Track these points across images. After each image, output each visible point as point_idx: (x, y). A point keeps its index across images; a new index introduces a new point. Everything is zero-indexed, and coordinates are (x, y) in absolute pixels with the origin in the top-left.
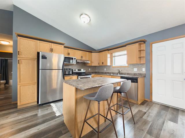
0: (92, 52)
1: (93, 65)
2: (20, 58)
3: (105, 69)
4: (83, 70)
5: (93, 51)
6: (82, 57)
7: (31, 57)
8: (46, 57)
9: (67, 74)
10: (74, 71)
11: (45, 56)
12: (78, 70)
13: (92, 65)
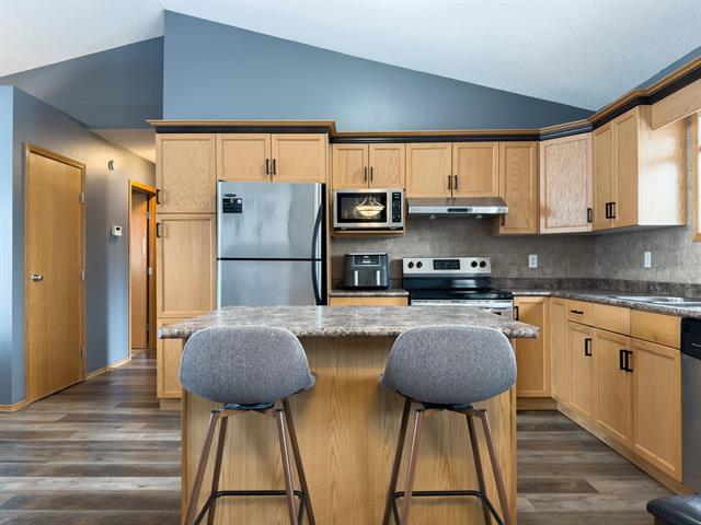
0: (536, 138)
1: (550, 226)
2: (163, 217)
3: (648, 256)
4: (474, 264)
5: (543, 130)
6: (453, 183)
7: (195, 208)
8: (239, 202)
9: (356, 284)
10: (407, 270)
11: (236, 200)
12: (438, 264)
13: (543, 231)
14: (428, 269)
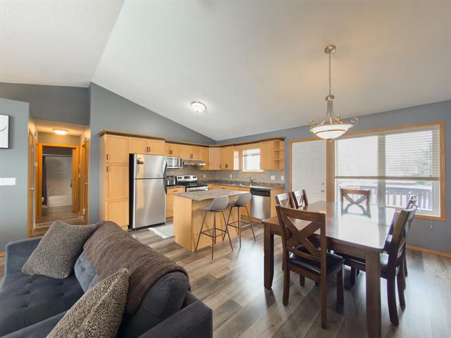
0: (208, 147)
1: (211, 168)
2: (109, 164)
3: (231, 176)
4: (193, 177)
5: (210, 145)
6: (192, 156)
7: (121, 161)
10: (178, 180)
12: (185, 178)
14: (183, 179)
